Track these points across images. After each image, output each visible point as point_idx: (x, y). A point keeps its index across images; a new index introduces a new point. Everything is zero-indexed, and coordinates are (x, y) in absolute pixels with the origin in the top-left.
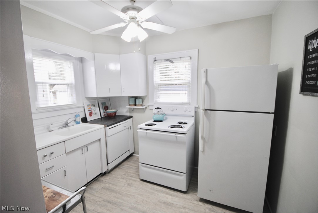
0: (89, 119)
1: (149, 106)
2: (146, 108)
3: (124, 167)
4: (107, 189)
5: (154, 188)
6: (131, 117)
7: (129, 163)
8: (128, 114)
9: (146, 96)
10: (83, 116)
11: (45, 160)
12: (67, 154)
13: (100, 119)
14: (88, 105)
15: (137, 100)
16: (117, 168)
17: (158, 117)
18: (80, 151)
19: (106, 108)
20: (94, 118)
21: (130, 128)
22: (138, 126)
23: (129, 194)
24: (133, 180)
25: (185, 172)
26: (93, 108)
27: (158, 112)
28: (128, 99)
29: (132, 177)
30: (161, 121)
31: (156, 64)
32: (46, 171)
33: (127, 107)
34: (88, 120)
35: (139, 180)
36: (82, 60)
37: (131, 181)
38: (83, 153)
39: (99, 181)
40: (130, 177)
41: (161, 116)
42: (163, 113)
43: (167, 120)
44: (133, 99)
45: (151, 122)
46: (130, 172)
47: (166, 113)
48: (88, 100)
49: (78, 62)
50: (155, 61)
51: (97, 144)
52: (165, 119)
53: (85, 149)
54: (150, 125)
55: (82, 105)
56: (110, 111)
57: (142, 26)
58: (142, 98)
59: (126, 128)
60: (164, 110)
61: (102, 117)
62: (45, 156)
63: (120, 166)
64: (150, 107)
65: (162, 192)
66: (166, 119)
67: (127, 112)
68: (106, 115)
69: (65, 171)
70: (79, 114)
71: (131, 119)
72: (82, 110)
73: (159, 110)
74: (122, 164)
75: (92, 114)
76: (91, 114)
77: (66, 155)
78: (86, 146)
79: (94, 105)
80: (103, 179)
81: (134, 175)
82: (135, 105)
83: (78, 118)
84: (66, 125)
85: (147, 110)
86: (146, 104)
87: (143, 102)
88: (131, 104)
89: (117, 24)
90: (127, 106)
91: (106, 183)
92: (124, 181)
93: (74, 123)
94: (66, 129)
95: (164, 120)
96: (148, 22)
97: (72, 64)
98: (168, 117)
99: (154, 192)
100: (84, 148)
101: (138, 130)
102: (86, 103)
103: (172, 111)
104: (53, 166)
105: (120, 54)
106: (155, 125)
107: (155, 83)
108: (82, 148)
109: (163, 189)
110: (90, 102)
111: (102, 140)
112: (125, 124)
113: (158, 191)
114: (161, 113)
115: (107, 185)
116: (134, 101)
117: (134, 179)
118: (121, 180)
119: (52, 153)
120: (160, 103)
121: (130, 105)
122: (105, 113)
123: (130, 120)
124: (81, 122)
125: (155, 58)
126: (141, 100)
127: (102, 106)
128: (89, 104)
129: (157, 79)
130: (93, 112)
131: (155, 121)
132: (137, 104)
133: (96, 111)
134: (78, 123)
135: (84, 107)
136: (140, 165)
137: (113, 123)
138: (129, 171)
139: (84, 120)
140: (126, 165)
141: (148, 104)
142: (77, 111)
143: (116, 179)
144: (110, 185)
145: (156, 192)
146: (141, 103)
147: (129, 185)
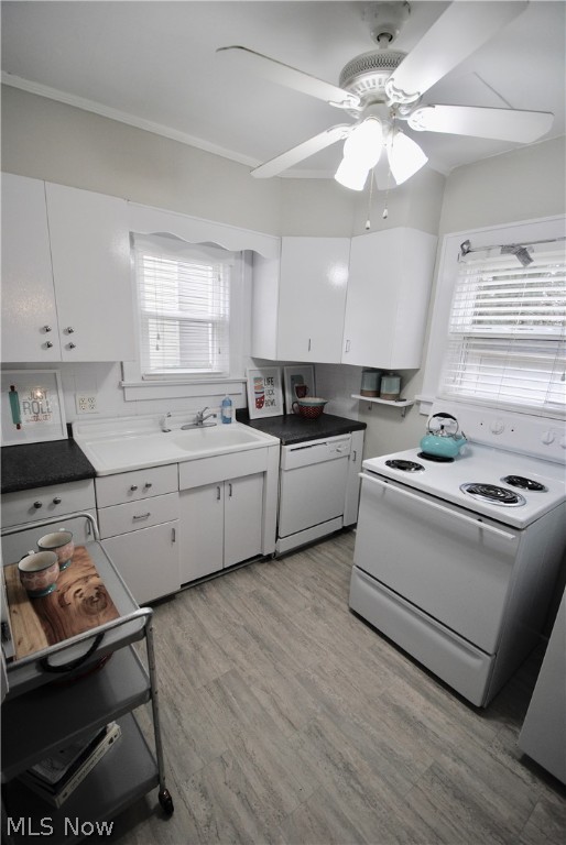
0: (254, 414)
1: (418, 403)
2: (408, 408)
3: (318, 555)
4: (263, 601)
5: (381, 650)
6: (362, 426)
7: (334, 550)
8: (355, 417)
9: (415, 371)
10: (241, 405)
11: (147, 495)
12: (182, 492)
13: (281, 419)
14: (256, 380)
15: (385, 381)
16: (302, 554)
17: (438, 444)
18: (212, 493)
19: (301, 391)
20: (266, 412)
21: (352, 457)
22: (365, 461)
23: (310, 637)
24: (331, 602)
25: (491, 651)
26: (267, 388)
27: (442, 427)
28: (360, 374)
29: (331, 592)
30: (448, 460)
31: (469, 263)
32: (134, 522)
33: (353, 396)
34: (252, 416)
35: (346, 609)
36: (251, 258)
37: (324, 602)
38: (219, 498)
39: (251, 572)
40: (325, 591)
41: (450, 441)
42: (459, 433)
43: (470, 459)
44: (375, 375)
45: (410, 455)
46: (330, 577)
47: (470, 434)
48: (258, 366)
49: (242, 264)
50: (466, 252)
51: (258, 482)
52: (463, 452)
53: (225, 490)
54: (403, 469)
55: (242, 377)
56: (310, 401)
57: (411, 125)
58: (403, 377)
59: (340, 455)
60: (466, 425)
61: (288, 413)
62: (133, 489)
63: (309, 552)
64: (422, 405)
65: (403, 674)
66: (469, 454)
67: (353, 409)
68: (297, 411)
69: (174, 530)
70: (231, 398)
71: (362, 431)
72: (240, 389)
73: (446, 421)
74: (316, 547)
75: (262, 403)
76: (260, 404)
77: (180, 495)
78: (229, 483)
79: (270, 380)
80: (260, 569)
81: (337, 587)
82: (378, 394)
83: (228, 408)
84: (199, 422)
85: (411, 416)
86: (412, 394)
87: (402, 387)
88: (365, 389)
89: (325, 133)
90: (356, 394)
91: (266, 585)
92: (308, 594)
93: (218, 420)
94: (197, 431)
95: (460, 456)
96: (431, 105)
97: (228, 269)
98: (474, 449)
99: (376, 661)
100: (223, 487)
101: (361, 474)
102: (252, 372)
103: (495, 433)
104: (149, 514)
105: (353, 236)
106: (419, 468)
107: (451, 329)
108: (217, 486)
109: (409, 666)
110: (262, 371)
111: (269, 475)
112: (339, 443)
113: (391, 665)
114: (453, 432)
115: (265, 590)
116: (375, 383)
117: (335, 600)
118: (302, 590)
119: (148, 486)
120: (459, 401)
121: (362, 393)
122: (295, 405)
123: (358, 434)
124: (234, 419)
125: (467, 242)
126: (396, 381)
127: (292, 385)
128: (259, 375)
129: (463, 315)
130: (266, 398)
131: (424, 455)
132: (384, 391)
133: (273, 397)
134: (227, 421)
135: (246, 383)
136: (353, 572)
137: (303, 436)
138: (327, 573)
139: (243, 416)
140: (326, 553)
141: (417, 397)
142: (227, 389)
143: (290, 582)
144: (272, 593)
145: (383, 666)
146: (396, 391)
147: (316, 610)
